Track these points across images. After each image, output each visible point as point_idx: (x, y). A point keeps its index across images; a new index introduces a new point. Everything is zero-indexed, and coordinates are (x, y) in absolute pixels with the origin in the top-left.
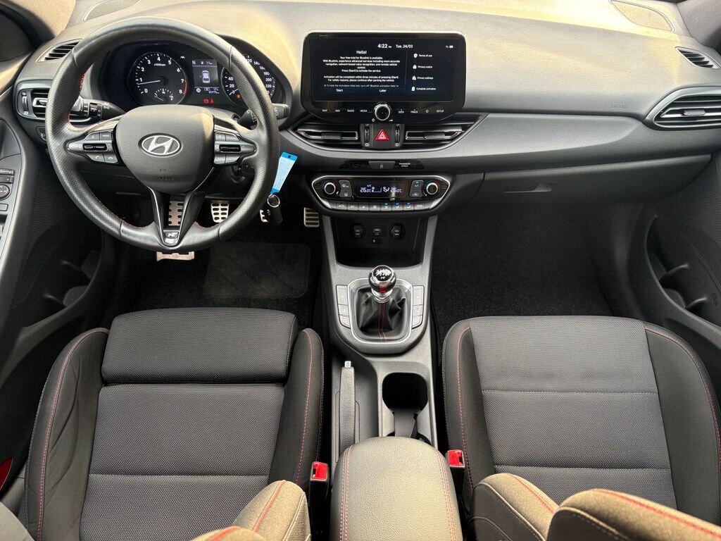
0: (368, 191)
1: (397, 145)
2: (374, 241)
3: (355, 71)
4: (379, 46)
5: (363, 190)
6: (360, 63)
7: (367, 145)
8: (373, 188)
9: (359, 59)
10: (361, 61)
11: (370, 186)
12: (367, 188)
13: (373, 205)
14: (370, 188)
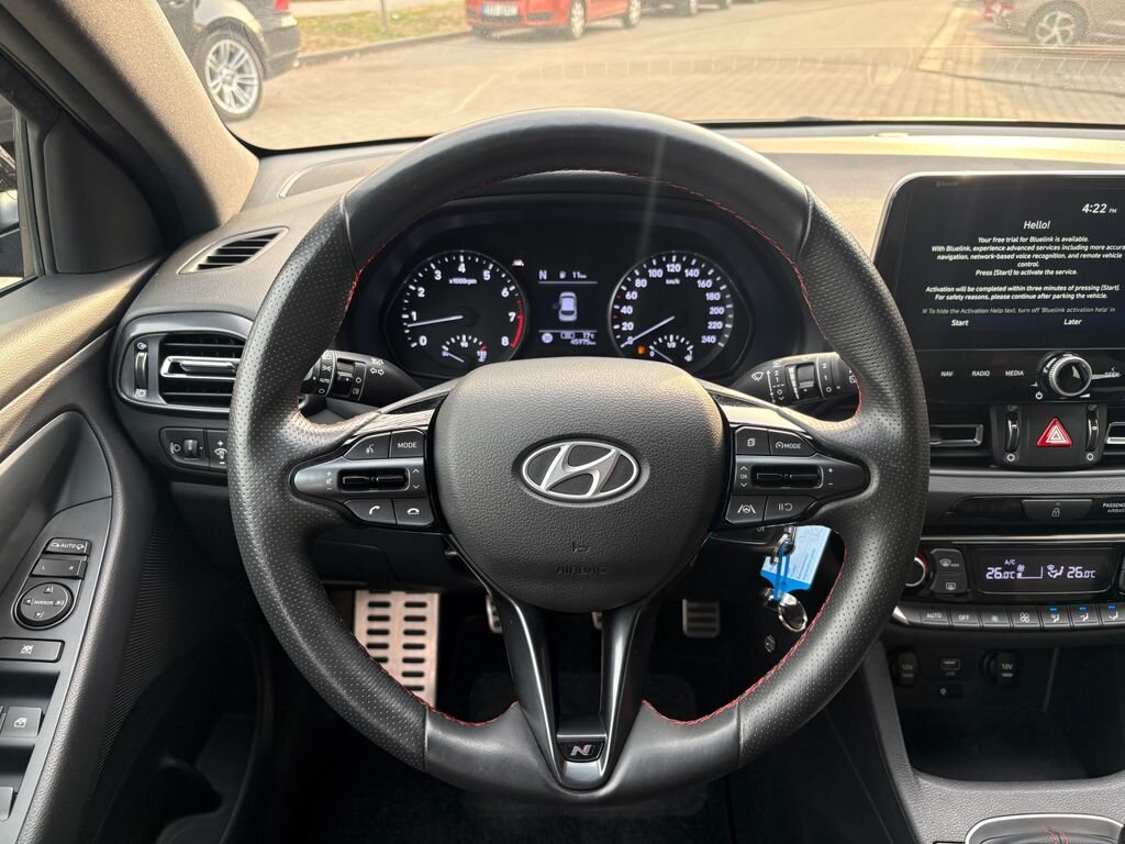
0: (1008, 575)
1: (1090, 457)
2: (943, 691)
3: (1010, 272)
4: (1086, 209)
5: (994, 573)
6: (1027, 252)
7: (1011, 458)
8: (1021, 568)
9: (1028, 244)
10: (1032, 248)
11: (1013, 562)
12: (1005, 568)
13: (1018, 612)
14: (1013, 568)
